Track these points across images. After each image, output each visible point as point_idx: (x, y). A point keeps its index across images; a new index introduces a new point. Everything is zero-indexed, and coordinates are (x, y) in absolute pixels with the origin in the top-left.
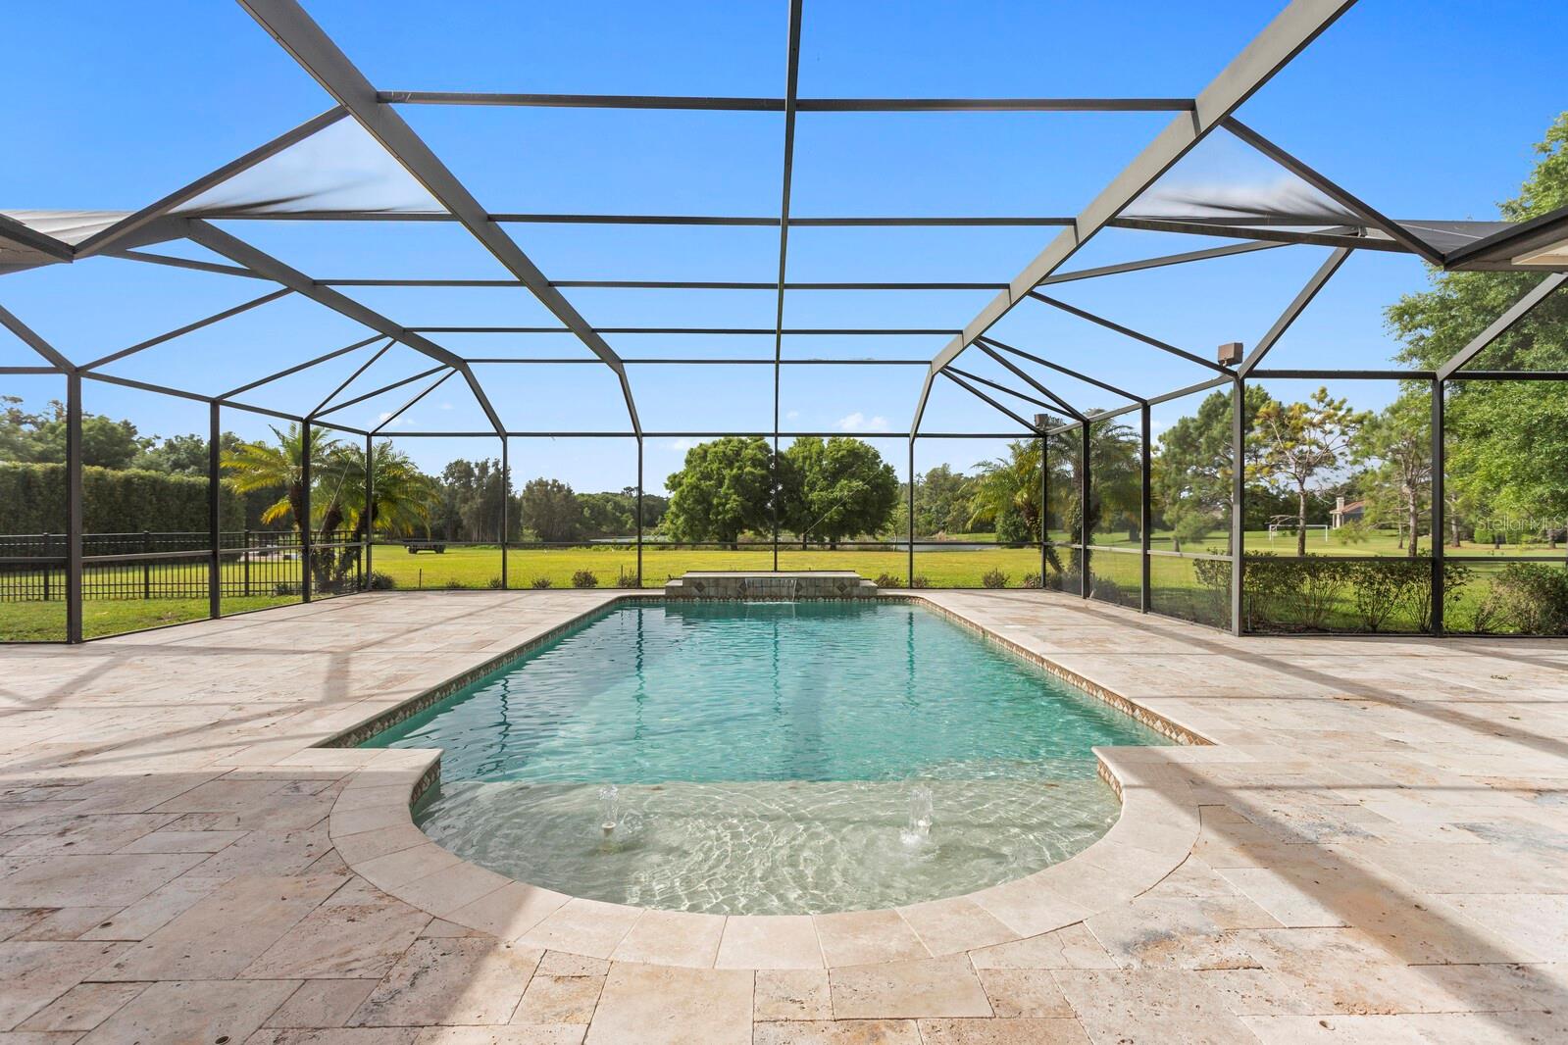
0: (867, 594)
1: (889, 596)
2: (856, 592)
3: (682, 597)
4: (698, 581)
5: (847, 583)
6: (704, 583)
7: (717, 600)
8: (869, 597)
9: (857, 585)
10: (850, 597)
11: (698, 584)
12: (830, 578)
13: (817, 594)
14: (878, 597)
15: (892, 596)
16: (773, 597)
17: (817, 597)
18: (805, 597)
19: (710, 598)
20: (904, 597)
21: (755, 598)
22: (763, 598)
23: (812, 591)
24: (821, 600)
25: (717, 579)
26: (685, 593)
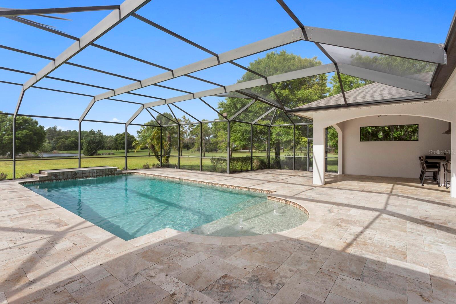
0: (119, 173)
1: (126, 173)
2: (116, 172)
3: (47, 180)
4: (55, 174)
5: (113, 170)
6: (58, 174)
7: (63, 180)
8: (120, 174)
9: (116, 170)
10: (114, 174)
11: (55, 175)
12: (107, 169)
13: (103, 174)
14: (123, 174)
15: (127, 173)
16: (86, 177)
17: (102, 175)
18: (98, 176)
19: (60, 179)
20: (130, 173)
21: (80, 178)
22: (83, 177)
23: (101, 173)
24: (104, 176)
25: (64, 172)
26: (49, 179)
